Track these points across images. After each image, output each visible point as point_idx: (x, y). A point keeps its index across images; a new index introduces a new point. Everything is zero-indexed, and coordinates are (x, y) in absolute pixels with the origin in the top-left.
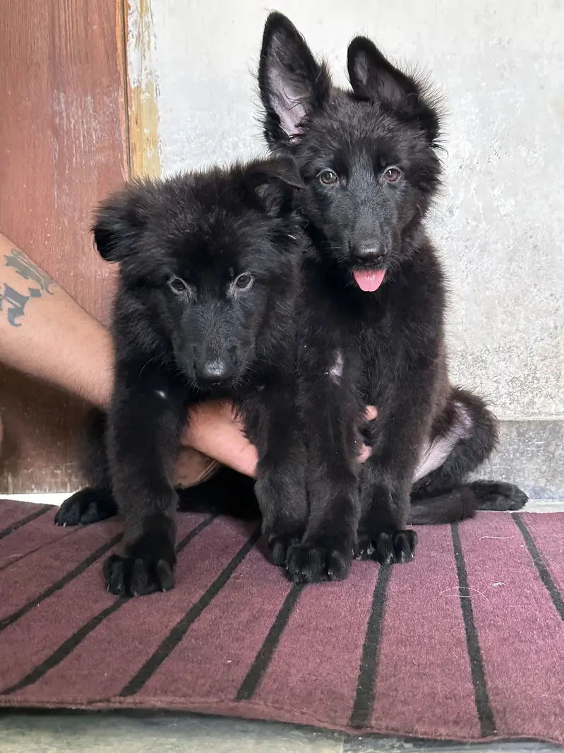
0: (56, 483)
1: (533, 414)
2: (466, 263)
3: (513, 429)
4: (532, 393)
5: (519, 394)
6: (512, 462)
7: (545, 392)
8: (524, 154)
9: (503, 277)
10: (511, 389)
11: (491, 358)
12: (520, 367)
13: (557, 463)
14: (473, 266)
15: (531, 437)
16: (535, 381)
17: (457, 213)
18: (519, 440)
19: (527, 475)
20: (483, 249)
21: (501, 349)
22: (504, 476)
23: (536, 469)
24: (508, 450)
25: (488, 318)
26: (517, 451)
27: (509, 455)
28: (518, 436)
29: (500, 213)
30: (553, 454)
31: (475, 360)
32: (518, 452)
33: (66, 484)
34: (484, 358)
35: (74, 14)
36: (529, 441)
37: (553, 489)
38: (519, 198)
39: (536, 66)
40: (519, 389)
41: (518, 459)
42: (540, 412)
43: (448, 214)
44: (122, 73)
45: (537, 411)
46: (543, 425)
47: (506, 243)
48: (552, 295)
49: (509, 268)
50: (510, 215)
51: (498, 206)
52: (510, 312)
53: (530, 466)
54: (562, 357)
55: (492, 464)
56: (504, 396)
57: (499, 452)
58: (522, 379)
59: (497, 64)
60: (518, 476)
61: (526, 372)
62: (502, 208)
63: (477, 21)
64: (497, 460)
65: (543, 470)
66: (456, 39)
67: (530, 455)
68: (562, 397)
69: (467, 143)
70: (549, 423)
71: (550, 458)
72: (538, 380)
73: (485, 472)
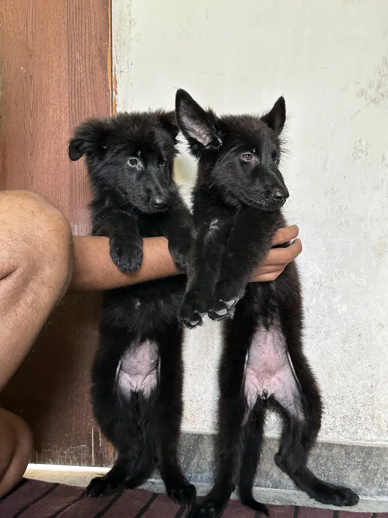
0: (63, 459)
1: (357, 439)
2: (316, 342)
3: (343, 450)
4: (356, 426)
5: (348, 426)
6: (341, 471)
7: (364, 426)
8: (354, 278)
9: (339, 352)
10: (343, 423)
11: (331, 402)
12: (349, 410)
13: (369, 473)
14: (321, 344)
15: (353, 456)
16: (358, 419)
17: (311, 311)
18: (346, 457)
19: (350, 479)
20: (327, 334)
21: (337, 397)
22: (336, 479)
23: (357, 476)
24: (339, 463)
25: (330, 377)
26: (344, 464)
27: (340, 466)
28: (346, 454)
29: (338, 313)
30: (367, 467)
32: (345, 464)
34: (327, 402)
36: (353, 458)
37: (367, 489)
38: (350, 304)
39: (363, 224)
40: (348, 423)
41: (345, 469)
42: (361, 439)
45: (359, 438)
46: (361, 449)
47: (342, 332)
48: (369, 366)
49: (342, 347)
50: (344, 315)
51: (337, 309)
52: (343, 374)
53: (353, 474)
54: (375, 405)
55: (329, 471)
56: (339, 427)
57: (334, 463)
58: (350, 417)
59: (338, 222)
60: (346, 480)
61: (353, 413)
62: (339, 310)
63: (326, 196)
64: (332, 469)
65: (360, 477)
66: (313, 205)
67: (353, 467)
68: (375, 430)
69: (318, 269)
70: (365, 448)
71: (365, 470)
72: (360, 418)
73: (324, 475)
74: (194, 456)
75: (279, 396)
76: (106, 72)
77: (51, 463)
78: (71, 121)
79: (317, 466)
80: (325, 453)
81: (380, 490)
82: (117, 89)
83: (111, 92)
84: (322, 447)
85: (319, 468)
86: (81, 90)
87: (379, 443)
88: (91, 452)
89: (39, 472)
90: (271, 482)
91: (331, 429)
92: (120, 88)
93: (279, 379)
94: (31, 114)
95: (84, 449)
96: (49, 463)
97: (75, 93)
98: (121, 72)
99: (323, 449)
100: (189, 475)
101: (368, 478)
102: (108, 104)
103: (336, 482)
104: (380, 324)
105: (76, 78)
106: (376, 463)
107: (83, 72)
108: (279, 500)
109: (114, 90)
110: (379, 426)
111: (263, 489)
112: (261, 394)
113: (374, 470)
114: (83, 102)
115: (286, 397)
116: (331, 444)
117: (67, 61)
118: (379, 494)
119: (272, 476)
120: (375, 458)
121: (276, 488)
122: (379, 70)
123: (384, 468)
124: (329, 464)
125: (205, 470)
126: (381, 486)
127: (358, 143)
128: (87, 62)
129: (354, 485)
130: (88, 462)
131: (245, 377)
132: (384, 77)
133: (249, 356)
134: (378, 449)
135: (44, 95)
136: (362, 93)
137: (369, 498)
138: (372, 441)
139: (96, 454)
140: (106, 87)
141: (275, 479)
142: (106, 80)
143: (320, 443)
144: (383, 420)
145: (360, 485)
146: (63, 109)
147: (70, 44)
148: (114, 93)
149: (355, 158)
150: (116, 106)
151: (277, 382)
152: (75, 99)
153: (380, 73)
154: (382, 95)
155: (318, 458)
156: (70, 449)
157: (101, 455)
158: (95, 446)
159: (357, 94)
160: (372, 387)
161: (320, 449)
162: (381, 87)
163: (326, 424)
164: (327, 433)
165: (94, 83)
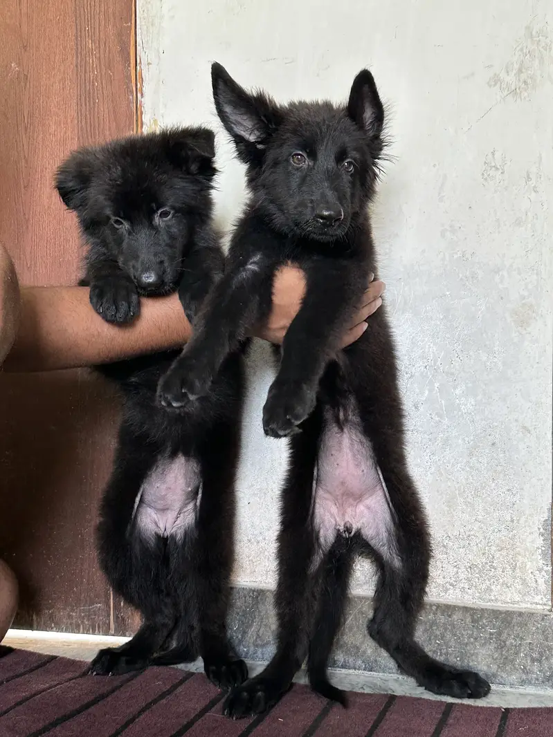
0: (71, 624)
1: (490, 600)
2: (429, 454)
3: (468, 615)
4: (489, 580)
5: (477, 580)
6: (466, 646)
7: (501, 581)
8: (485, 358)
9: (463, 470)
10: (470, 575)
11: (452, 544)
12: (479, 555)
13: (508, 651)
14: (436, 458)
15: (484, 624)
16: (493, 570)
17: (421, 409)
18: (473, 626)
19: (480, 659)
20: (446, 442)
21: (461, 536)
22: (458, 659)
23: (489, 655)
24: (463, 635)
25: (449, 507)
26: (471, 636)
27: (464, 639)
28: (472, 622)
29: (461, 411)
30: (504, 642)
33: (79, 625)
34: (445, 544)
36: (483, 628)
37: (504, 675)
38: (479, 398)
39: (497, 278)
40: (477, 575)
41: (472, 643)
42: (496, 600)
43: (413, 408)
45: (493, 598)
46: (496, 613)
47: (467, 439)
48: (509, 490)
49: (468, 462)
50: (470, 413)
51: (459, 405)
52: (469, 503)
53: (483, 651)
54: (518, 549)
55: (448, 647)
56: (463, 581)
57: (455, 635)
58: (480, 566)
59: (461, 275)
60: (473, 661)
61: (484, 560)
62: (463, 406)
63: (443, 235)
64: (452, 643)
65: (495, 657)
66: (423, 251)
67: (483, 642)
68: (518, 587)
69: (432, 345)
70: (501, 613)
71: (501, 646)
72: (495, 569)
73: (441, 653)
74: (253, 622)
75: (368, 533)
76: (129, 66)
77: (55, 629)
78: (81, 138)
79: (430, 639)
80: (442, 619)
81: (524, 677)
82: (144, 89)
83: (134, 94)
84: (436, 610)
85: (433, 641)
86: (94, 92)
87: (524, 605)
88: (109, 615)
89: (36, 642)
90: (364, 662)
91: (452, 584)
92: (147, 88)
93: (368, 508)
94: (26, 129)
95: (99, 609)
96: (51, 629)
97: (85, 98)
98: (149, 64)
99: (439, 614)
100: (245, 650)
101: (506, 658)
102: (132, 112)
103: (459, 663)
104: (524, 428)
105: (87, 75)
106: (517, 636)
107: (96, 66)
108: (370, 687)
109: (139, 91)
110: (524, 582)
111: (351, 671)
112: (342, 528)
113: (515, 646)
114: (96, 110)
115: (378, 534)
116: (450, 606)
117: (74, 51)
118: (523, 683)
119: (364, 652)
120: (516, 627)
121: (370, 670)
122: (520, 47)
123: (530, 643)
124: (448, 635)
125: (268, 643)
126: (525, 671)
127: (490, 156)
128: (102, 51)
129: (485, 668)
130: (104, 628)
131: (315, 501)
132: (528, 55)
133: (318, 470)
134: (521, 614)
135: (43, 102)
136: (496, 80)
137: (507, 689)
138: (513, 603)
139: (116, 617)
140: (129, 87)
141: (369, 657)
142: (129, 78)
143: (434, 605)
144: (530, 572)
145: (494, 668)
146: (69, 120)
147: (79, 27)
148: (139, 95)
149: (486, 179)
150: (142, 113)
151: (366, 511)
152: (86, 105)
153: (522, 50)
154: (525, 82)
155: (431, 627)
156: (80, 610)
157: (123, 619)
158: (114, 606)
159: (488, 83)
160: (512, 521)
161: (434, 614)
162: (524, 70)
163: (444, 578)
164: (446, 590)
165: (111, 82)
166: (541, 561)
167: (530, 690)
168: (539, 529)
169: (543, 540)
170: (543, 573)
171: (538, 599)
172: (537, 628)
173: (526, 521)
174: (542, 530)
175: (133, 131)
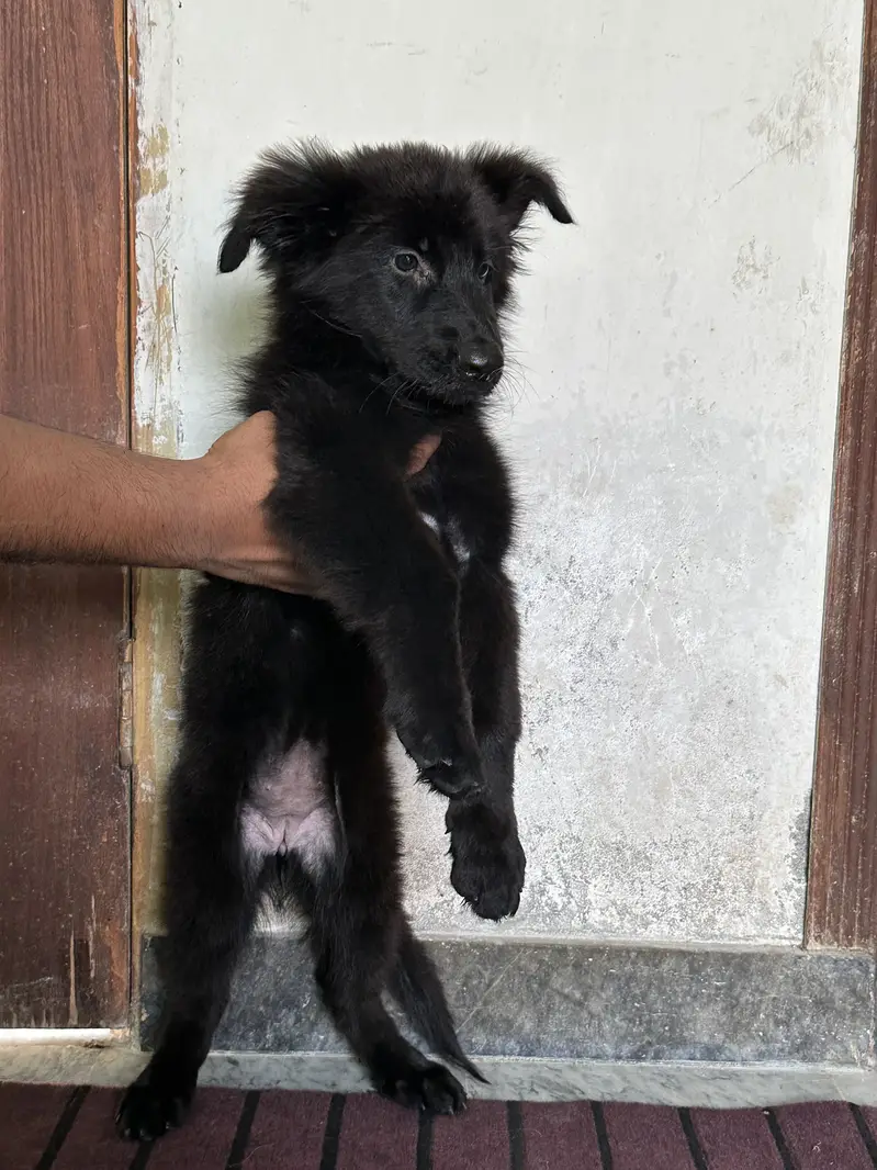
1: (712, 937)
2: (630, 719)
3: (685, 962)
4: (713, 907)
5: (694, 908)
6: (679, 1009)
7: (730, 906)
8: (724, 571)
9: (682, 742)
10: (684, 901)
11: (658, 854)
12: (699, 871)
13: (742, 1011)
14: (641, 723)
15: (708, 975)
16: (718, 891)
17: (622, 646)
18: (692, 979)
19: (698, 1027)
20: (657, 700)
21: (673, 843)
22: (667, 1028)
23: (713, 1019)
24: (675, 992)
25: (658, 798)
26: (687, 993)
27: (677, 999)
28: (690, 973)
29: (684, 651)
30: (737, 999)
31: (637, 856)
32: (689, 995)
33: (10, 1015)
34: (648, 854)
35: (49, 303)
36: (706, 980)
37: (735, 1048)
38: (711, 633)
39: (749, 445)
40: (695, 900)
41: (689, 1004)
42: (722, 935)
43: (609, 647)
44: (124, 400)
45: (717, 933)
46: (726, 958)
47: (690, 694)
48: (749, 771)
49: (691, 730)
50: (698, 655)
51: (681, 642)
52: (689, 792)
53: (704, 1015)
54: (758, 859)
55: (651, 1011)
56: (673, 909)
57: (664, 993)
58: (700, 887)
59: (693, 438)
60: (687, 1029)
61: (706, 878)
63: (668, 373)
64: (659, 1006)
65: (722, 1022)
66: (635, 396)
67: (705, 1000)
68: (754, 914)
69: (643, 548)
70: (734, 956)
71: (732, 1005)
72: (722, 889)
73: (640, 1021)
76: (110, 21)
78: (11, 148)
79: (625, 1002)
80: (645, 971)
81: (763, 1048)
82: (141, 70)
83: (121, 76)
84: (637, 957)
85: (629, 1005)
86: (38, 65)
87: (762, 941)
88: (67, 994)
90: (518, 1042)
91: (656, 915)
92: (146, 70)
95: (49, 986)
97: (21, 72)
98: (152, 24)
99: (641, 963)
100: (322, 1037)
101: (738, 1022)
102: (115, 108)
103: (666, 1034)
104: (777, 677)
105: (25, 31)
106: (757, 989)
107: (44, 16)
108: (546, 1089)
109: (131, 72)
110: (763, 904)
111: (497, 1058)
113: (753, 1003)
114: (43, 97)
116: (658, 950)
118: (761, 1056)
119: (521, 1028)
120: (755, 977)
121: (529, 1055)
122: (803, 74)
123: (775, 998)
124: (653, 995)
126: (766, 1040)
127: (747, 249)
129: (704, 1038)
130: (59, 1017)
132: (814, 91)
134: (763, 957)
136: (761, 125)
137: (738, 1067)
138: (747, 938)
139: (81, 998)
140: (109, 60)
141: (528, 1035)
142: (110, 44)
143: (634, 950)
144: (773, 892)
145: (719, 1038)
148: (131, 80)
149: (738, 285)
150: (136, 114)
152: (22, 86)
153: (805, 79)
154: (808, 134)
155: (627, 984)
156: (11, 989)
157: (94, 1000)
158: (78, 980)
159: (749, 128)
160: (752, 818)
161: (633, 963)
162: (805, 113)
163: (644, 906)
164: (646, 925)
165: (74, 48)
166: (791, 876)
167: (773, 1066)
168: (791, 828)
169: (796, 845)
170: (793, 892)
171: (783, 931)
172: (787, 976)
173: (771, 818)
174: (794, 830)
175: (118, 145)
